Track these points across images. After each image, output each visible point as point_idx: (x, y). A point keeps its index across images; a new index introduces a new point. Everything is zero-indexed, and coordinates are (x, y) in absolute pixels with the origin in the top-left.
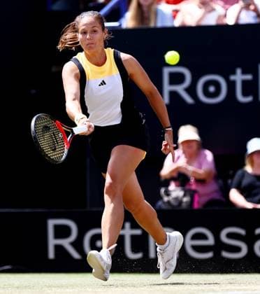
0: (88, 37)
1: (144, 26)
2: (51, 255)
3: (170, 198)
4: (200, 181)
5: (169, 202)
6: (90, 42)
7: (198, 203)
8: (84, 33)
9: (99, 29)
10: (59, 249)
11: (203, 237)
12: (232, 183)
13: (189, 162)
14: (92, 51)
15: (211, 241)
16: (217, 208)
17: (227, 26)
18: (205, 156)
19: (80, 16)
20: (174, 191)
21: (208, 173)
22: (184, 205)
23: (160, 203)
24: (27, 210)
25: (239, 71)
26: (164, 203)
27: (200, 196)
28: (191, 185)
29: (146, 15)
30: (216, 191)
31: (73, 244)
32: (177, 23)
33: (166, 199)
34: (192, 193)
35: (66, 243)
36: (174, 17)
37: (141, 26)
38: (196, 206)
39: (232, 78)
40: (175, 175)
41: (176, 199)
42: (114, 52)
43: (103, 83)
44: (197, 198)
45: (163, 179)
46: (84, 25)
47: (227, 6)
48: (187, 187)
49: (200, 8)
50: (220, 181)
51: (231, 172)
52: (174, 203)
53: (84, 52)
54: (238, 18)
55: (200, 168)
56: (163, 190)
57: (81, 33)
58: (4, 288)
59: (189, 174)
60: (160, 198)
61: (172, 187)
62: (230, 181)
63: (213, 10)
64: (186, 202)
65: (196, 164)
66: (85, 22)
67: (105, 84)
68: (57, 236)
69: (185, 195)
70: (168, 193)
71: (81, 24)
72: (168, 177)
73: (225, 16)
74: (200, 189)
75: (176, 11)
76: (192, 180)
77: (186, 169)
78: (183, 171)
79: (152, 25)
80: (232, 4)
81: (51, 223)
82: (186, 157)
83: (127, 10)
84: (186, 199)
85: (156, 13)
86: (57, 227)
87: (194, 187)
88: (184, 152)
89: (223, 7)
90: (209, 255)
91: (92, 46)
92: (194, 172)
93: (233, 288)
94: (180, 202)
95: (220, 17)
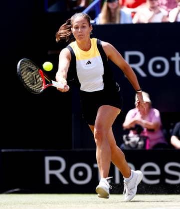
0: (79, 30)
1: (112, 23)
2: (47, 181)
3: (130, 142)
4: (151, 131)
5: (129, 145)
6: (81, 34)
7: (149, 145)
8: (77, 28)
9: (87, 25)
10: (53, 177)
11: (153, 169)
12: (172, 132)
13: (143, 117)
14: (82, 40)
15: (158, 172)
16: (162, 149)
17: (169, 23)
18: (154, 113)
19: (74, 16)
20: (133, 137)
21: (156, 125)
22: (139, 147)
23: (123, 145)
24: (31, 150)
25: (177, 54)
26: (125, 145)
27: (150, 141)
28: (144, 133)
29: (113, 15)
30: (162, 138)
31: (63, 174)
32: (134, 21)
33: (127, 143)
34: (145, 139)
35: (58, 173)
36: (133, 17)
37: (109, 23)
38: (148, 148)
39: (173, 59)
40: (133, 126)
41: (134, 143)
42: (97, 41)
43: (89, 63)
44: (148, 142)
45: (125, 128)
46: (76, 23)
47: (169, 9)
48: (142, 135)
49: (151, 11)
50: (165, 131)
51: (172, 124)
52: (132, 145)
53: (76, 41)
54: (177, 18)
55: (151, 121)
56: (124, 137)
57: (75, 28)
58: (15, 204)
59: (143, 125)
60: (123, 142)
61: (131, 134)
62: (171, 130)
63: (160, 12)
64: (141, 145)
65: (147, 118)
66: (78, 20)
67: (90, 63)
68: (51, 168)
69: (140, 140)
70: (128, 139)
71: (75, 22)
72: (128, 127)
73: (168, 16)
74: (151, 136)
75: (134, 13)
76: (145, 130)
77: (141, 122)
78: (139, 123)
79: (117, 22)
80: (173, 8)
81: (48, 159)
82: (141, 114)
83: (100, 12)
84: (140, 143)
85: (120, 14)
86: (51, 162)
87: (146, 134)
88: (139, 111)
89: (166, 10)
90: (157, 181)
91: (82, 37)
92: (146, 124)
93: (174, 204)
94: (137, 145)
95: (164, 17)
